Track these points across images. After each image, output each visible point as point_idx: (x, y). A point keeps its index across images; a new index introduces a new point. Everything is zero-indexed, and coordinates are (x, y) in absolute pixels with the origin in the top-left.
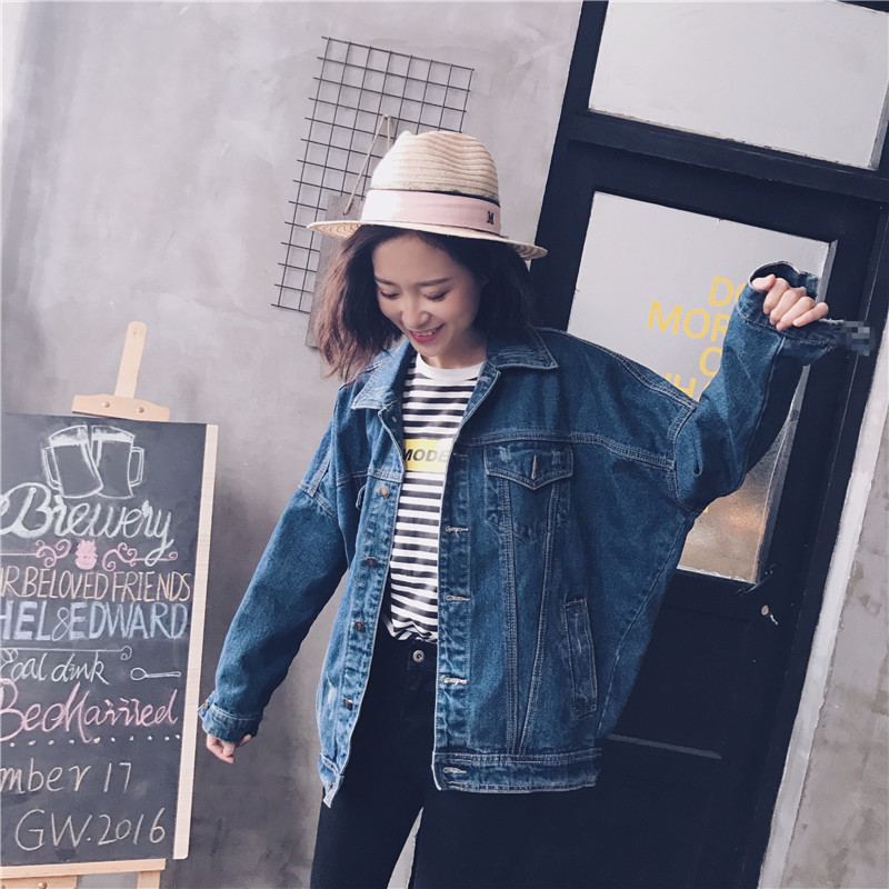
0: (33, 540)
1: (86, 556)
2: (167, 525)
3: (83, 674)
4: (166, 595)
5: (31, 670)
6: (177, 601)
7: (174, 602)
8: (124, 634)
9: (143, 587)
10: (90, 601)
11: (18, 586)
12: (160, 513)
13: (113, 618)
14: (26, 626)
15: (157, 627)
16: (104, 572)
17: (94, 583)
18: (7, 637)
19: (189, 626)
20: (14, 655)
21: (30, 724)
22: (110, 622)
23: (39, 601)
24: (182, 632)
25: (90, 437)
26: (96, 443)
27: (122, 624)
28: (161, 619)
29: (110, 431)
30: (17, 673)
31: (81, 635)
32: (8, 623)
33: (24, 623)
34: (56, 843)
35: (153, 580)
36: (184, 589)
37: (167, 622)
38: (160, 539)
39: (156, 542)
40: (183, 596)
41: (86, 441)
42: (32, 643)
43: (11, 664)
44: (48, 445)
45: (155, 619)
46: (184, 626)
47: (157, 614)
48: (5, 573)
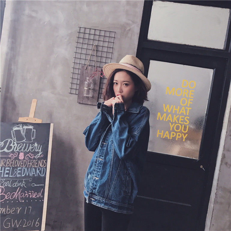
0: (9, 153)
1: (21, 156)
2: (41, 148)
3: (20, 185)
4: (40, 165)
5: (8, 184)
6: (43, 167)
8: (30, 175)
9: (35, 163)
10: (22, 167)
11: (5, 164)
12: (39, 145)
13: (28, 172)
14: (7, 174)
15: (38, 173)
16: (26, 160)
17: (23, 163)
18: (2, 176)
19: (46, 173)
20: (4, 181)
21: (7, 197)
23: (10, 167)
24: (44, 174)
25: (23, 127)
26: (24, 129)
27: (30, 173)
28: (39, 171)
29: (27, 126)
30: (4, 185)
31: (20, 176)
32: (3, 173)
34: (13, 226)
35: (37, 162)
37: (40, 172)
38: (39, 152)
40: (44, 165)
41: (22, 128)
42: (8, 177)
43: (3, 183)
44: (13, 130)
45: (38, 171)
46: (45, 173)
47: (38, 170)
48: (2, 161)
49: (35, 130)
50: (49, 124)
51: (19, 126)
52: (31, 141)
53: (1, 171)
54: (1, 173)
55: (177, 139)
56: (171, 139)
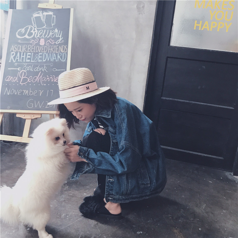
0: (30, 39)
1: (42, 42)
2: (61, 34)
3: (42, 69)
4: (61, 51)
5: (30, 68)
6: (64, 52)
7: (63, 53)
8: (51, 60)
9: (56, 49)
10: (43, 53)
11: (27, 49)
12: (59, 31)
13: (49, 57)
14: (29, 59)
16: (47, 46)
17: (44, 49)
18: (24, 61)
20: (26, 65)
21: (30, 81)
23: (31, 53)
24: (65, 60)
25: (43, 14)
26: (44, 15)
27: (51, 58)
28: (60, 57)
29: (47, 12)
30: (26, 70)
31: (41, 61)
32: (25, 58)
35: (58, 47)
36: (66, 49)
37: (61, 57)
38: (60, 37)
40: (65, 51)
41: (42, 15)
42: (30, 62)
43: (26, 67)
44: (33, 16)
45: (59, 57)
46: (66, 58)
47: (59, 55)
48: (23, 47)
49: (55, 16)
50: (69, 9)
51: (39, 13)
52: (52, 27)
53: (23, 56)
54: (23, 58)
55: (218, 30)
56: (211, 30)
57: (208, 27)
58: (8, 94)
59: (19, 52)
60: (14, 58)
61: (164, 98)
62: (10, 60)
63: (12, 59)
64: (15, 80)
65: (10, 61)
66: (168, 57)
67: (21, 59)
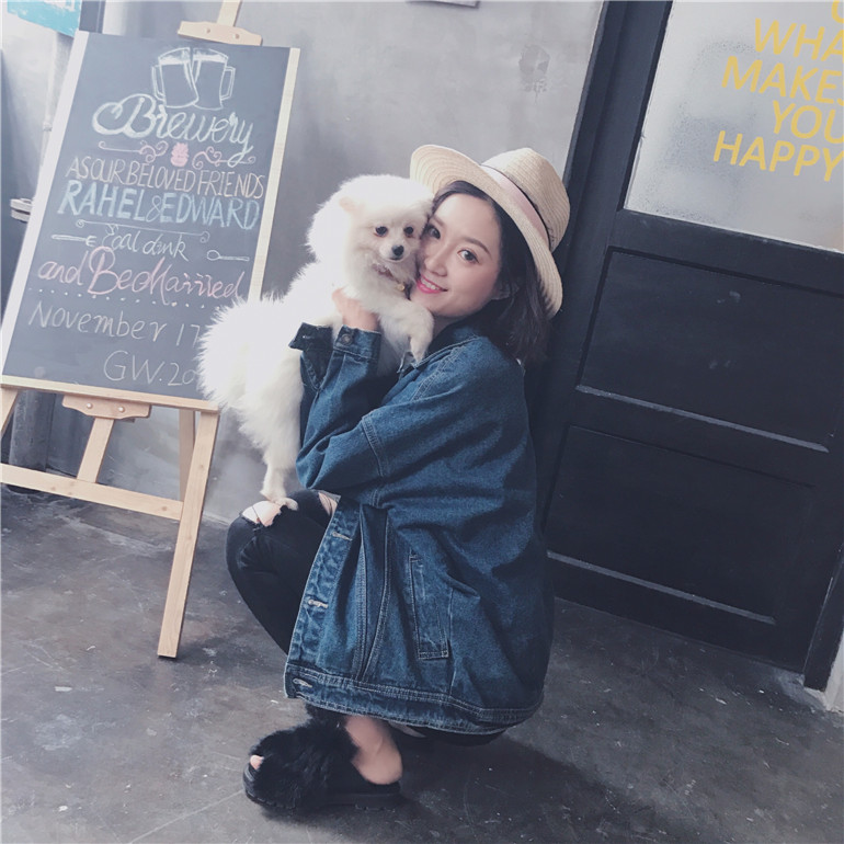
0: (139, 140)
1: (180, 156)
2: (249, 134)
3: (167, 251)
4: (243, 192)
5: (127, 243)
6: (252, 198)
7: (249, 199)
8: (205, 222)
9: (224, 184)
10: (179, 193)
11: (123, 176)
12: (244, 124)
13: (197, 210)
14: (126, 208)
15: (233, 218)
16: (194, 170)
17: (184, 179)
18: (110, 215)
19: (259, 221)
20: (115, 230)
21: (122, 285)
22: (194, 211)
23: (139, 189)
24: (253, 225)
25: (191, 58)
26: (196, 62)
27: (204, 214)
28: (236, 212)
29: (208, 53)
30: (115, 245)
31: (169, 219)
32: (113, 205)
33: (125, 206)
34: (134, 378)
35: (233, 179)
36: (259, 188)
37: (241, 214)
38: (242, 145)
39: (239, 147)
40: (257, 194)
41: (188, 61)
42: (130, 221)
43: (113, 237)
44: (157, 63)
45: (232, 211)
46: (255, 219)
47: (234, 207)
48: (114, 164)
49: (233, 70)
50: (286, 51)
51: (180, 53)
52: (218, 105)
53: (107, 196)
54: (107, 204)
55: (797, 173)
56: (772, 169)
57: (761, 159)
58: (44, 325)
59: (97, 181)
60: (78, 200)
61: (587, 390)
62: (63, 205)
63: (68, 205)
64: (72, 280)
65: (61, 211)
66: (612, 249)
67: (100, 208)
